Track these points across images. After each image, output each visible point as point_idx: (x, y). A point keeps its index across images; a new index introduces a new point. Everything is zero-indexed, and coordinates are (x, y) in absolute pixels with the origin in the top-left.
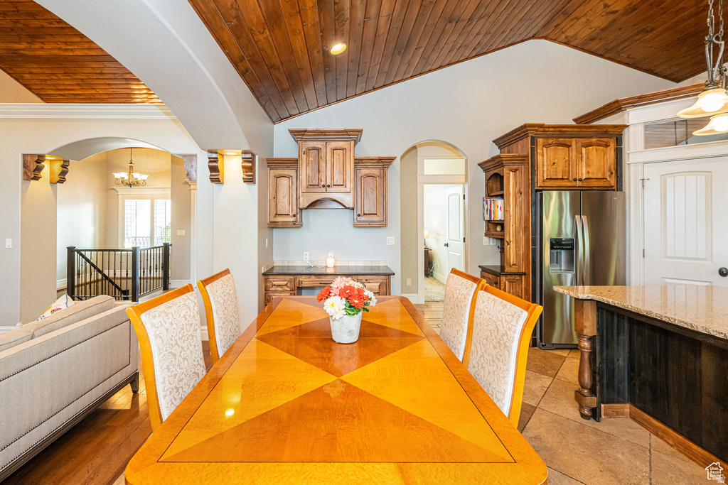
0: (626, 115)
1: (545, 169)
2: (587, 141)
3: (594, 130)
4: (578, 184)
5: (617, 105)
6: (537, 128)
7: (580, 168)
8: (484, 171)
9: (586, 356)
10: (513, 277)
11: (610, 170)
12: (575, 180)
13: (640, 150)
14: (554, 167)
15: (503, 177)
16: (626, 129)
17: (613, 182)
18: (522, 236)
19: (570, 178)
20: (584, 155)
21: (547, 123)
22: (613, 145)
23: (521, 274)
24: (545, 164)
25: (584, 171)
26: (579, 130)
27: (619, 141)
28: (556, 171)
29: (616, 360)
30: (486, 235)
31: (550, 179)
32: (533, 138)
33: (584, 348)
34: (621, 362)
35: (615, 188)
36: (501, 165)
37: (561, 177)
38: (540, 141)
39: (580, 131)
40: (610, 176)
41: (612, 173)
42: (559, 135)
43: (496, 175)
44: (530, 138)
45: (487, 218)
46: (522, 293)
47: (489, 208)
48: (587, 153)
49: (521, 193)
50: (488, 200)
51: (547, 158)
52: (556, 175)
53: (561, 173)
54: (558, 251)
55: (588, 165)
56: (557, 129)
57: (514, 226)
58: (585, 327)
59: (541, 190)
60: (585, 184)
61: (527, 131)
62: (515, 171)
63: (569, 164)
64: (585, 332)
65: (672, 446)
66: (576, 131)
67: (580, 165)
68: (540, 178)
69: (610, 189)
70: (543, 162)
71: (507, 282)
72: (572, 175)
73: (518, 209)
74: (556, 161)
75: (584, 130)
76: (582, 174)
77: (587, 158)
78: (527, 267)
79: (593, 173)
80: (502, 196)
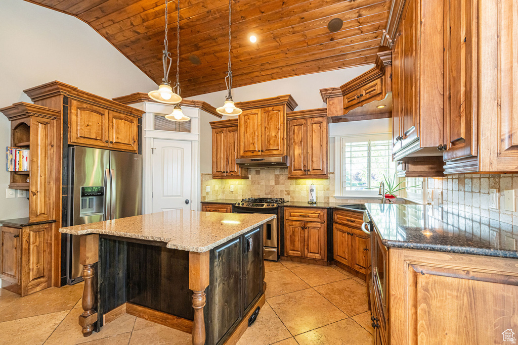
0: (144, 105)
1: (79, 128)
2: (117, 114)
3: (123, 108)
4: (110, 145)
5: (138, 96)
6: (69, 90)
7: (111, 134)
8: (9, 118)
9: (89, 282)
10: (41, 226)
11: (133, 139)
12: (107, 142)
13: (151, 130)
14: (88, 128)
15: (29, 127)
16: (144, 114)
17: (135, 148)
18: (53, 186)
19: (103, 140)
20: (115, 125)
21: (79, 88)
22: (136, 122)
23: (50, 222)
24: (78, 123)
25: (114, 137)
26: (111, 104)
27: (140, 121)
28: (90, 132)
29: (116, 275)
30: (10, 187)
31: (84, 137)
32: (66, 99)
33: (87, 276)
34: (121, 275)
35: (137, 152)
36: (27, 115)
37: (94, 138)
38: (74, 103)
39: (112, 106)
40: (133, 143)
41: (135, 142)
42: (94, 103)
43: (23, 124)
44: (62, 97)
45: (12, 169)
46: (51, 240)
47: (14, 158)
48: (118, 124)
49: (52, 146)
50: (14, 150)
51: (81, 119)
52: (90, 135)
53: (95, 135)
54: (91, 197)
55: (117, 133)
56: (91, 98)
57: (43, 177)
58: (88, 258)
59: (73, 146)
60: (115, 146)
61: (58, 88)
62: (46, 124)
63: (102, 129)
64: (87, 262)
65: (147, 319)
66: (109, 105)
67: (111, 131)
68: (74, 135)
69: (134, 152)
70: (77, 122)
71: (31, 233)
72: (105, 138)
73: (48, 161)
74: (89, 124)
75: (114, 105)
76: (113, 138)
77: (117, 127)
78: (57, 215)
79: (121, 140)
80: (27, 147)
